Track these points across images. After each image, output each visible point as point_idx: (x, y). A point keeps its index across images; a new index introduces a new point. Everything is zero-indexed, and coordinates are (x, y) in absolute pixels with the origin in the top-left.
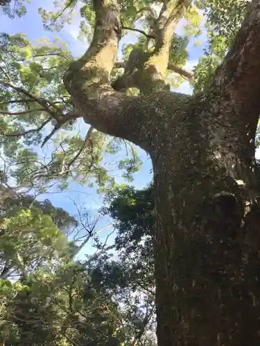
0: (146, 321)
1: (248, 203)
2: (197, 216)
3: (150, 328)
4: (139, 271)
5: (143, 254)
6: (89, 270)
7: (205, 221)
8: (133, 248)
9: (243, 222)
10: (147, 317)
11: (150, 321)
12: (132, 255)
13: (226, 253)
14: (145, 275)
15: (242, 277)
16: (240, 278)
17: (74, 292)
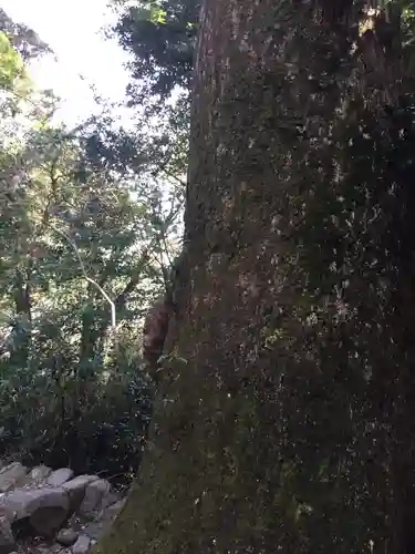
0: (169, 220)
1: (371, 12)
2: (277, 26)
3: (175, 230)
4: (164, 149)
5: (172, 121)
6: (81, 139)
7: (289, 37)
8: (156, 109)
9: (354, 46)
10: (172, 214)
11: (177, 220)
12: (154, 120)
13: (314, 97)
14: (173, 156)
15: (329, 139)
16: (325, 139)
17: (58, 173)
